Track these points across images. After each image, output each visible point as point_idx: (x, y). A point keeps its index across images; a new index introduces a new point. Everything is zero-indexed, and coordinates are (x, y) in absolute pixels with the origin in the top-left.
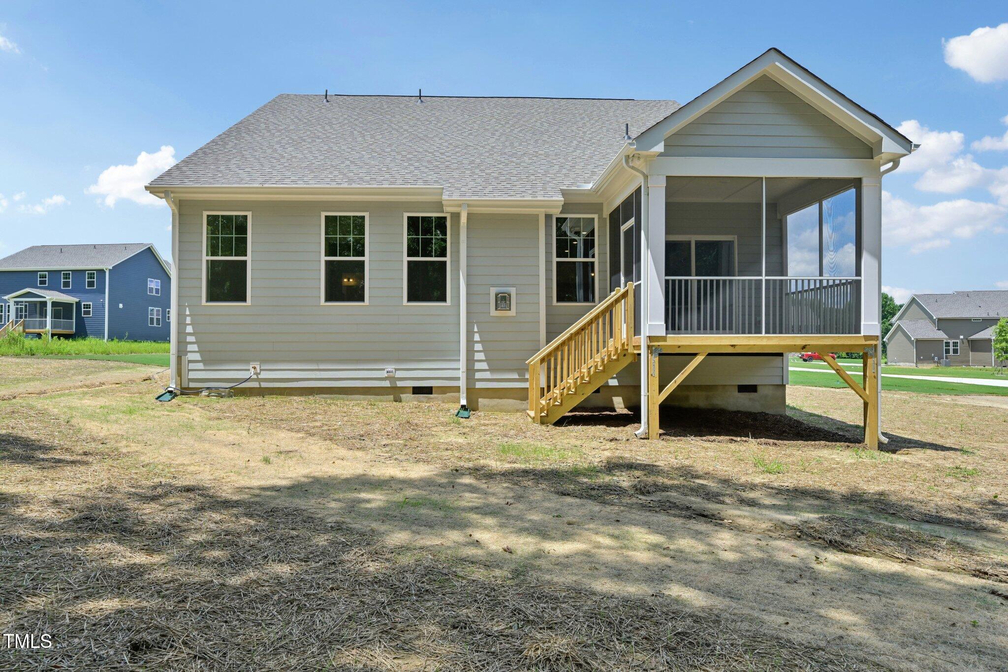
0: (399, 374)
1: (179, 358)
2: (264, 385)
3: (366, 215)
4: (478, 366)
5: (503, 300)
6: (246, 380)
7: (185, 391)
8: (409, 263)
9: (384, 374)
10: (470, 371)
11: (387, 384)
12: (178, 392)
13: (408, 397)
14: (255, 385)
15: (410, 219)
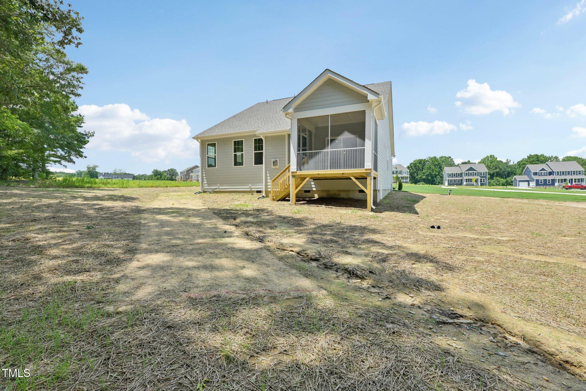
0: (252, 187)
1: (202, 183)
2: (221, 190)
3: (244, 140)
4: (269, 184)
5: (275, 163)
6: (216, 189)
7: (204, 192)
8: (255, 153)
9: (249, 187)
10: (266, 185)
11: (249, 190)
12: (202, 191)
13: (255, 194)
14: (218, 190)
15: (255, 139)
